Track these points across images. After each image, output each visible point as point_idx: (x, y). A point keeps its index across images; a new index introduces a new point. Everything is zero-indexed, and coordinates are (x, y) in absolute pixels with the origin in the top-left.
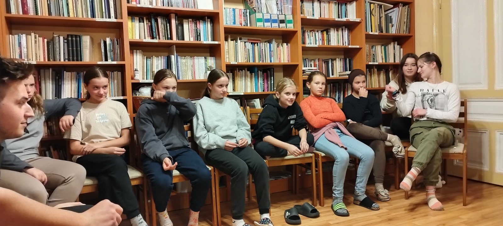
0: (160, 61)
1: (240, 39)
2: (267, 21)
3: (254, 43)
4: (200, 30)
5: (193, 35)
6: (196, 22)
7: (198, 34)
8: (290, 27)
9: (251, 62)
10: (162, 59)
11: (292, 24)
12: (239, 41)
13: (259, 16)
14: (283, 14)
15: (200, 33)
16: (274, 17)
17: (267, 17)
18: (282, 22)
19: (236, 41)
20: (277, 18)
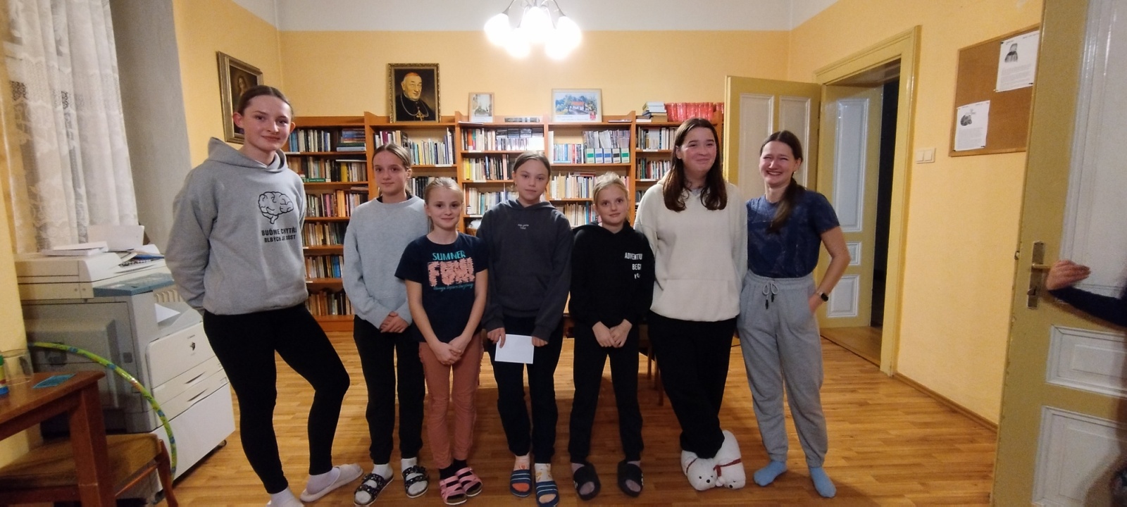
0: (492, 196)
1: (572, 174)
2: (599, 155)
3: (588, 178)
8: (626, 161)
9: (584, 197)
11: (628, 158)
12: (570, 176)
13: (590, 151)
14: (618, 149)
16: (607, 151)
17: (599, 151)
18: (616, 155)
20: (610, 152)
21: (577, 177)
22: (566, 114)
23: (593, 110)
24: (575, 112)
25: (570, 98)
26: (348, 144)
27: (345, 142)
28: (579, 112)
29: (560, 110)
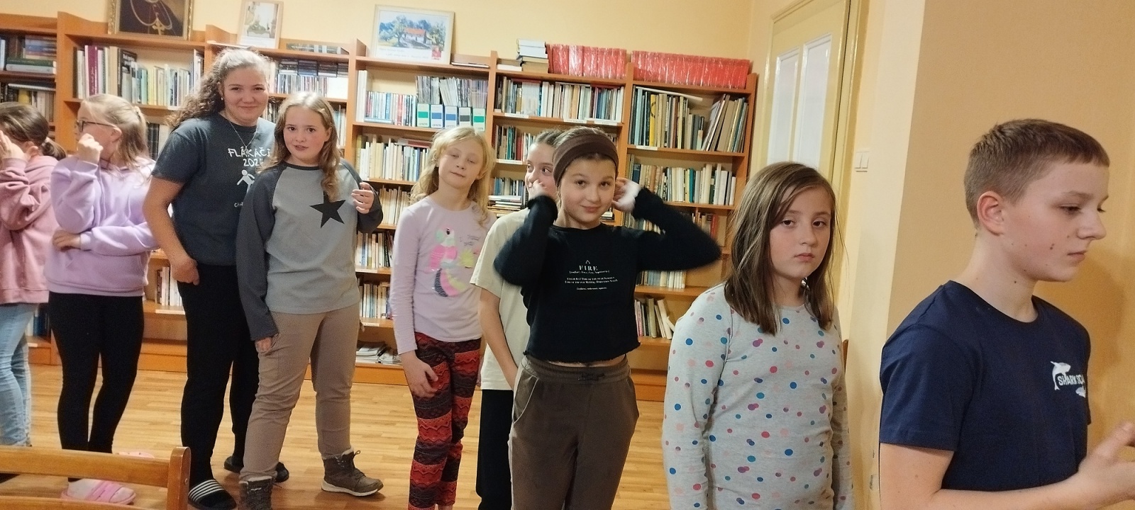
1: (395, 142)
2: (436, 116)
3: (421, 150)
11: (484, 124)
12: (391, 144)
13: (422, 107)
14: (469, 106)
16: (451, 110)
17: (437, 110)
18: (465, 118)
19: (387, 145)
20: (456, 113)
21: (403, 147)
22: (395, 46)
23: (438, 43)
24: (410, 45)
25: (403, 21)
26: (31, 61)
27: (28, 57)
28: (415, 44)
29: (385, 39)
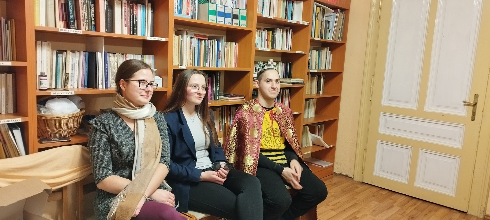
0: (77, 59)
1: (187, 34)
2: (221, 14)
3: (201, 40)
4: (137, 17)
5: (128, 24)
6: (133, 6)
7: (135, 23)
8: (243, 25)
10: (82, 57)
11: (246, 22)
12: (185, 36)
13: (212, 7)
14: (237, 8)
15: (136, 22)
17: (221, 9)
18: (236, 17)
19: (182, 37)
20: (230, 12)
21: (191, 38)
